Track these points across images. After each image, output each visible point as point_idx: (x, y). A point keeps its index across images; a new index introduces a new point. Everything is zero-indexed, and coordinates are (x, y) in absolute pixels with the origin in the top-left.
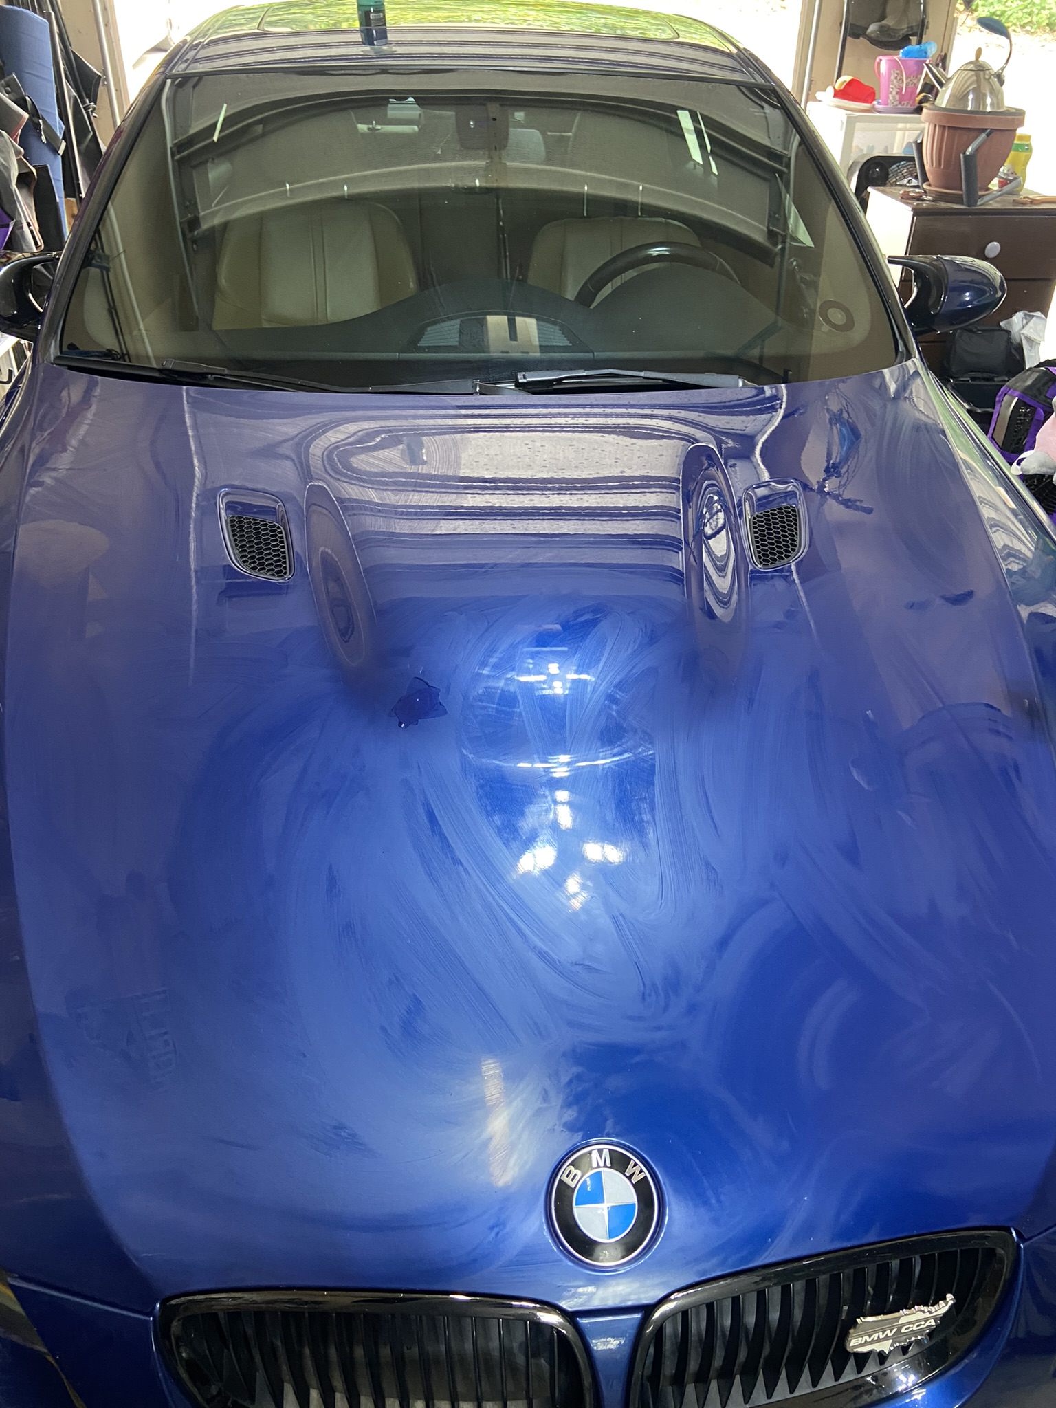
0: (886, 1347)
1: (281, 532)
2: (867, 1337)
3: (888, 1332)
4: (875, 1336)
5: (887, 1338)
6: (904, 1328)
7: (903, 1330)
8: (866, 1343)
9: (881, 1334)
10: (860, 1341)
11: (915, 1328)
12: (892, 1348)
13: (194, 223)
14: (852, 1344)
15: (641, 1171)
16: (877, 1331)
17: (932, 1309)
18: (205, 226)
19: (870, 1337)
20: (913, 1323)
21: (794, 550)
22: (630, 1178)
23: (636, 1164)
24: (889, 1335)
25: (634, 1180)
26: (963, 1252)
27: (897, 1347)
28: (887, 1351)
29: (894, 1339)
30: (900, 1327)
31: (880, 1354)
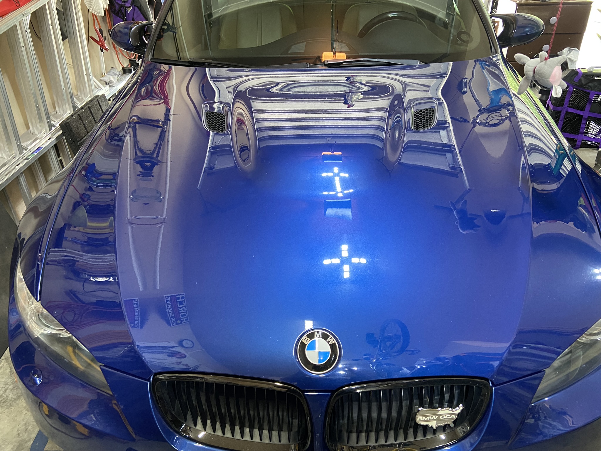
0: (433, 424)
1: (224, 117)
2: (425, 418)
3: (434, 417)
4: (428, 418)
5: (433, 420)
6: (441, 416)
7: (441, 418)
8: (424, 421)
9: (431, 417)
10: (422, 419)
11: (446, 418)
12: (437, 426)
13: (210, 15)
14: (418, 420)
15: (333, 341)
16: (429, 416)
17: (454, 410)
18: (214, 16)
19: (426, 418)
20: (445, 415)
21: (430, 124)
22: (328, 342)
23: (331, 338)
24: (435, 419)
25: (330, 343)
26: (467, 386)
27: (439, 426)
28: (434, 427)
29: (437, 421)
30: (439, 416)
31: (432, 427)
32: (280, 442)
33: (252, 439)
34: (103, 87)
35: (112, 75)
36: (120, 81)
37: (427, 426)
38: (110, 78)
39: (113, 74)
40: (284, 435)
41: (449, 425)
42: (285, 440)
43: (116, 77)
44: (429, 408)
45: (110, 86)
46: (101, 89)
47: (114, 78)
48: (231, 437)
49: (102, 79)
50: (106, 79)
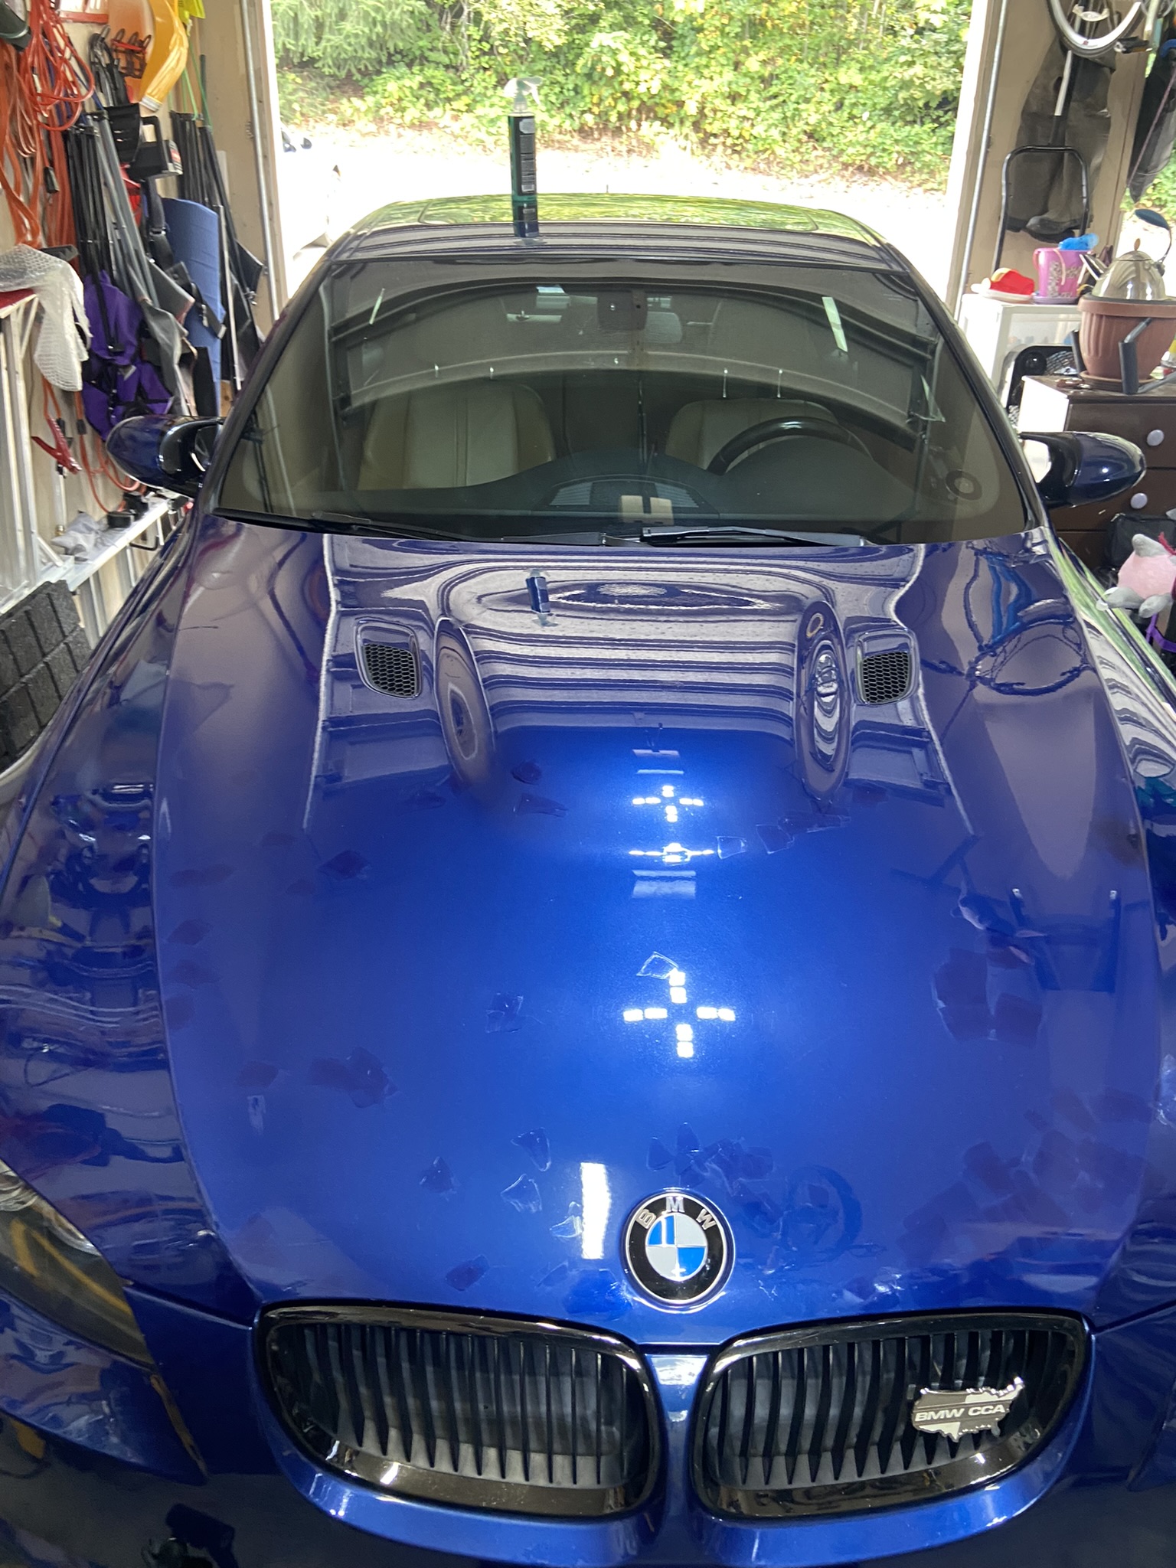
0: (953, 1430)
1: (411, 659)
2: (933, 1413)
3: (955, 1411)
4: (942, 1414)
5: (953, 1419)
6: (972, 1409)
7: (971, 1413)
8: (932, 1422)
9: (947, 1411)
10: (927, 1416)
11: (983, 1413)
12: (961, 1434)
14: (917, 1419)
15: (713, 1220)
16: (943, 1408)
17: (1001, 1392)
20: (982, 1404)
21: (902, 690)
22: (701, 1224)
23: (708, 1213)
24: (957, 1415)
25: (706, 1226)
26: (1031, 1333)
27: (967, 1434)
28: (955, 1437)
29: (962, 1422)
30: (967, 1407)
31: (949, 1438)
32: (575, 1482)
33: (503, 1476)
34: (59, 563)
35: (81, 532)
36: (100, 546)
37: (938, 1434)
38: (76, 539)
39: (84, 529)
40: (586, 1465)
41: (989, 1431)
42: (587, 1479)
43: (92, 536)
44: (941, 1388)
45: (77, 559)
46: (55, 565)
47: (87, 540)
48: (451, 1471)
49: (57, 540)
50: (68, 541)
